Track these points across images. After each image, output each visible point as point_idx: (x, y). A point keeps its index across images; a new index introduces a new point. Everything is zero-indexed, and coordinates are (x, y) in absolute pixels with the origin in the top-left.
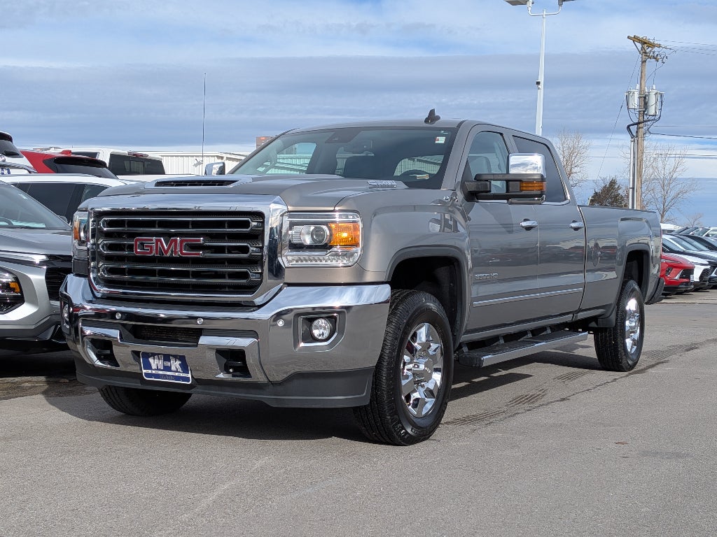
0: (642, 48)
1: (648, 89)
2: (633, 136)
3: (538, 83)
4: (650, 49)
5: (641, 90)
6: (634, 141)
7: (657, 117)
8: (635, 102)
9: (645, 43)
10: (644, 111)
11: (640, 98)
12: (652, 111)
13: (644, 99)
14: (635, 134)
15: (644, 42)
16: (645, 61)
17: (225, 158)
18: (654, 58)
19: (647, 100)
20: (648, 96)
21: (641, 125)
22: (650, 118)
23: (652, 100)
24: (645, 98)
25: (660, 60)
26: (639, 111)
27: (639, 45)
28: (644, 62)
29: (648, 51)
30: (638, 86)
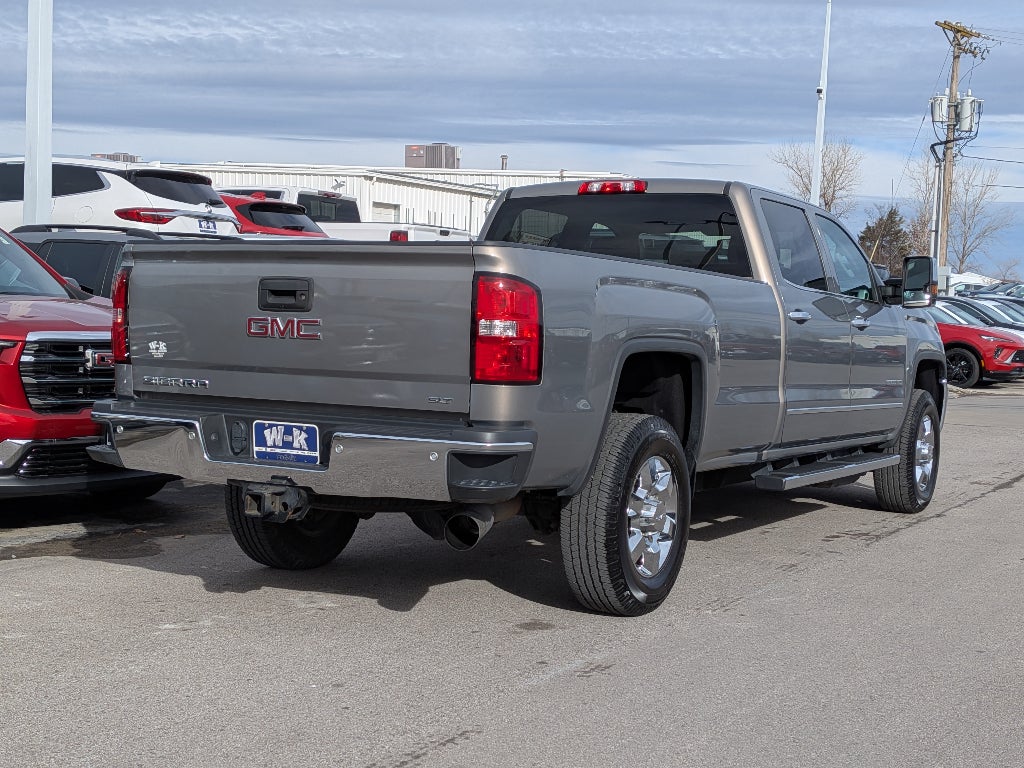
0: (955, 37)
1: (962, 96)
2: (938, 160)
3: (819, 91)
4: (965, 39)
5: (951, 96)
6: (940, 166)
7: (973, 134)
8: (943, 112)
9: (959, 31)
10: (955, 126)
11: (949, 107)
12: (966, 125)
13: (956, 109)
14: (941, 156)
15: (957, 31)
16: (958, 57)
17: (375, 179)
18: (970, 52)
19: (959, 110)
20: (960, 104)
21: (950, 145)
22: (963, 135)
23: (967, 111)
24: (956, 107)
25: (979, 56)
26: (948, 126)
27: (951, 35)
28: (956, 57)
29: (962, 42)
30: (947, 91)
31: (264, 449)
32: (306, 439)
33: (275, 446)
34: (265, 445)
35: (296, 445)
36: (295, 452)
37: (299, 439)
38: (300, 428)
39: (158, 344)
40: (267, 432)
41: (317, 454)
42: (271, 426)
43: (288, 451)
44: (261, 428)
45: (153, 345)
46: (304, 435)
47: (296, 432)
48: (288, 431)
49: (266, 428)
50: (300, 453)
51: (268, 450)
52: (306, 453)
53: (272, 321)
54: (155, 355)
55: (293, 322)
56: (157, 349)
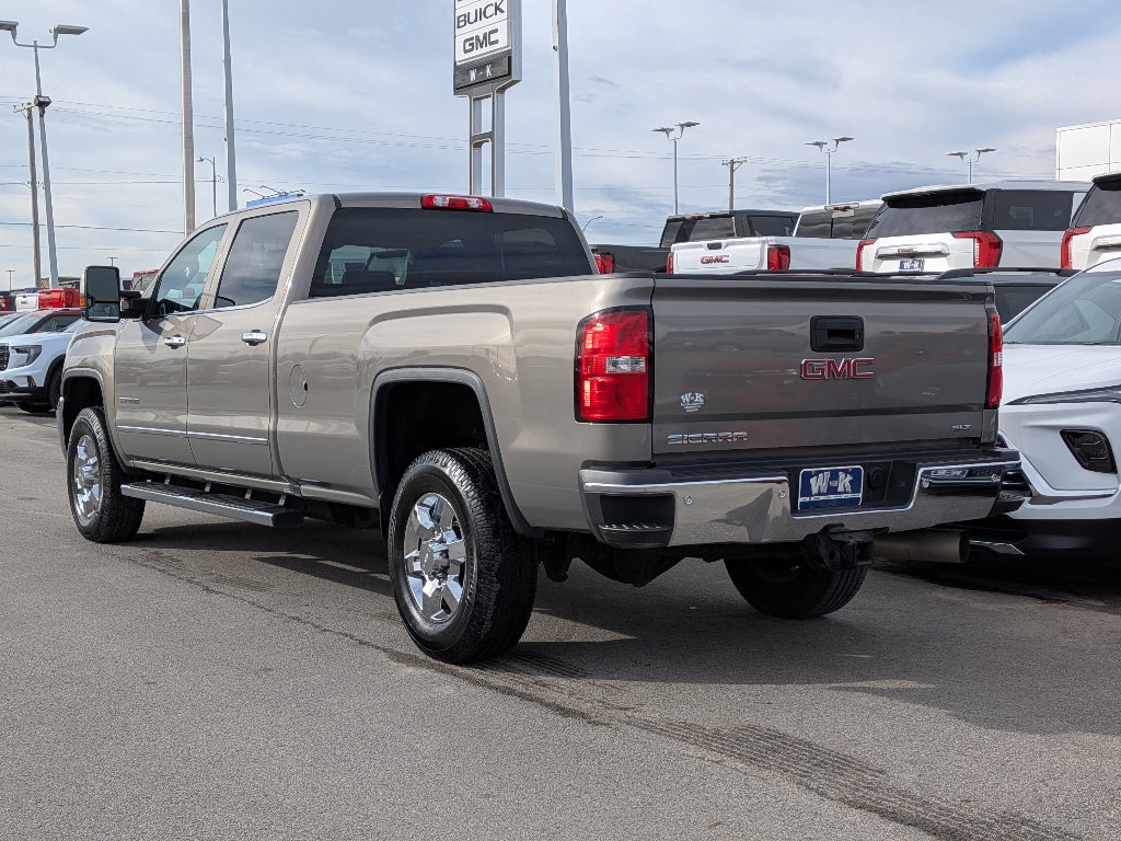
31: (808, 499)
32: (850, 482)
33: (820, 494)
34: (810, 494)
35: (840, 489)
36: (838, 497)
37: (844, 481)
38: (846, 471)
39: (693, 395)
40: (813, 481)
41: (860, 495)
42: (817, 473)
43: (832, 497)
44: (808, 476)
45: (686, 398)
46: (849, 478)
47: (841, 475)
48: (834, 476)
49: (813, 476)
50: (843, 496)
51: (812, 499)
52: (850, 496)
53: (829, 363)
54: (690, 409)
55: (849, 362)
56: (691, 401)
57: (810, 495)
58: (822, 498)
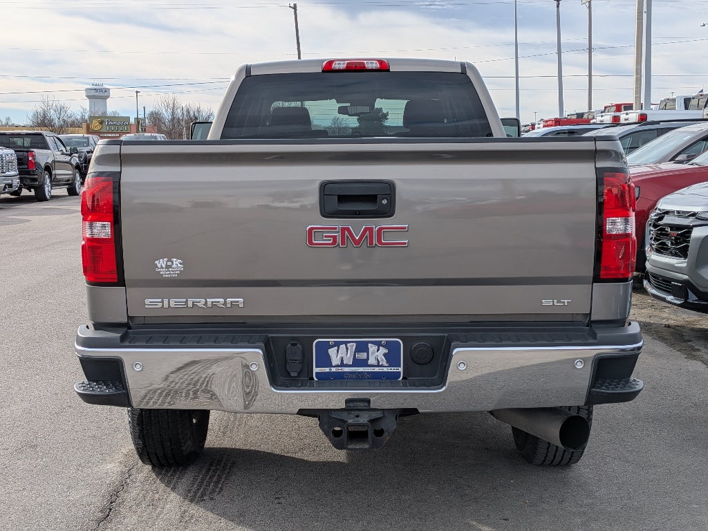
31: (327, 370)
32: (385, 355)
33: (342, 365)
35: (372, 361)
36: (370, 370)
37: (376, 355)
38: (379, 344)
40: (332, 352)
41: (401, 369)
42: (337, 344)
43: (361, 369)
44: (324, 347)
45: (161, 263)
46: (383, 350)
47: (372, 348)
49: (331, 347)
50: (377, 369)
51: (334, 370)
52: (385, 370)
53: (343, 230)
54: (165, 274)
55: (371, 230)
56: (168, 267)
57: (330, 365)
58: (346, 369)
